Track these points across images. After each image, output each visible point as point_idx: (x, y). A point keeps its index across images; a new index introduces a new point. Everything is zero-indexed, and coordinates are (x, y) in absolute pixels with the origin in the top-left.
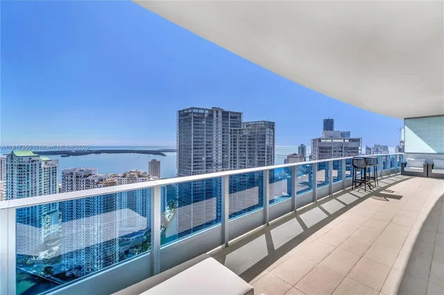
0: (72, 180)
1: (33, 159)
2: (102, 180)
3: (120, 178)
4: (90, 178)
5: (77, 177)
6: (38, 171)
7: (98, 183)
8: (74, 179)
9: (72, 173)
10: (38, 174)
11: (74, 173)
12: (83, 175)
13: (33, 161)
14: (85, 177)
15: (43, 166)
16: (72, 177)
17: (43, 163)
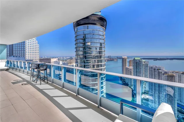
0: (152, 70)
1: (140, 60)
2: (166, 73)
3: (180, 74)
4: (160, 71)
5: (154, 69)
6: (141, 65)
7: (164, 74)
8: (153, 70)
9: (152, 68)
10: (141, 66)
11: (153, 68)
12: (157, 69)
13: (140, 61)
14: (157, 70)
15: (143, 63)
16: (152, 69)
17: (143, 62)
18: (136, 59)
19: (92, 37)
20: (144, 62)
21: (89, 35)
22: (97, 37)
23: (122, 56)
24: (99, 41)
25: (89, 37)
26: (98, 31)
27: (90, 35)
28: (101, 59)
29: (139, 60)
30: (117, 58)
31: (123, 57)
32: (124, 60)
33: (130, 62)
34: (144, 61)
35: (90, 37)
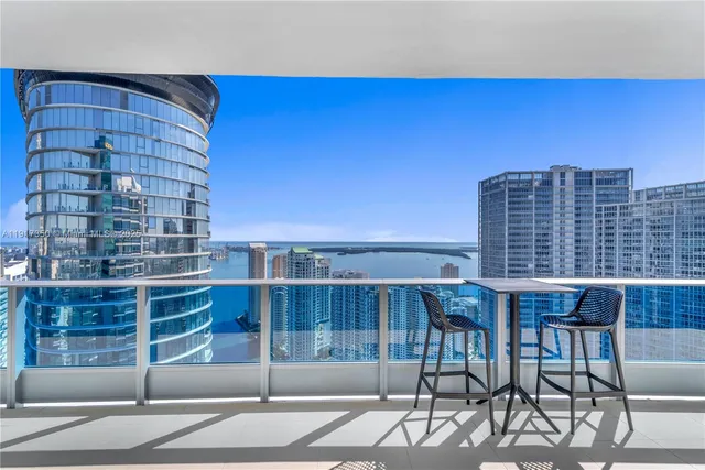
1: (308, 256)
6: (312, 271)
13: (308, 259)
15: (316, 264)
17: (316, 262)
18: (297, 250)
19: (148, 152)
20: (320, 260)
21: (132, 138)
22: (177, 155)
23: (248, 243)
24: (184, 176)
25: (132, 150)
26: (178, 131)
27: (141, 140)
28: (195, 254)
29: (306, 254)
30: (228, 248)
31: (252, 246)
32: (257, 255)
33: (275, 260)
34: (318, 256)
35: (140, 151)
